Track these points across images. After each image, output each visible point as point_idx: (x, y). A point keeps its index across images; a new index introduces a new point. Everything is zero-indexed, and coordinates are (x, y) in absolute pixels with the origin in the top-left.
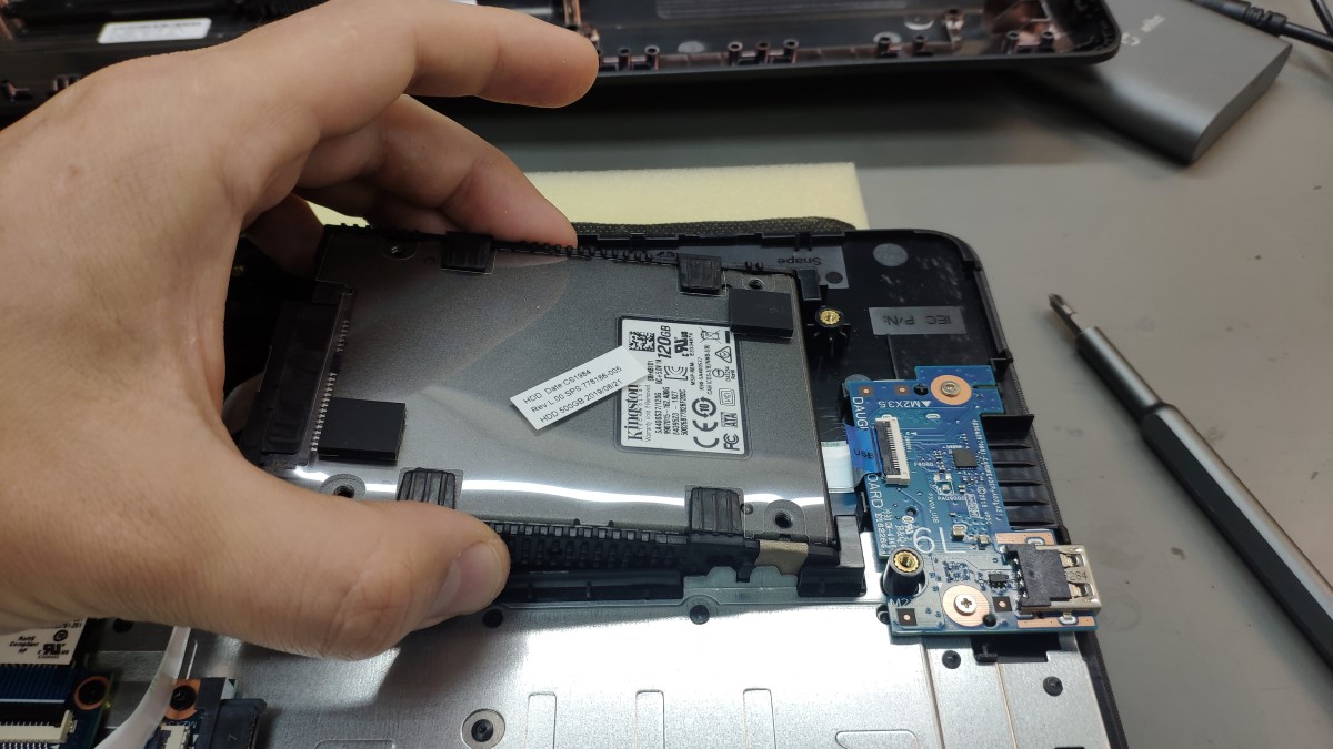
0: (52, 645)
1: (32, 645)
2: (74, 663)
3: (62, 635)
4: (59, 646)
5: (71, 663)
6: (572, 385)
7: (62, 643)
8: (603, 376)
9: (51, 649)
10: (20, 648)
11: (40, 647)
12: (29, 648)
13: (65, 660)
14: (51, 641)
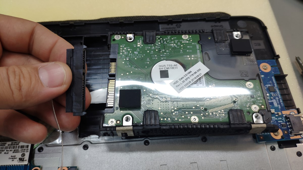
0: (21, 158)
1: (15, 158)
2: (29, 164)
3: (23, 155)
4: (23, 158)
5: (28, 163)
6: (187, 77)
7: (24, 157)
8: (195, 73)
9: (21, 160)
10: (12, 159)
11: (18, 159)
12: (15, 159)
13: (26, 163)
14: (21, 157)
